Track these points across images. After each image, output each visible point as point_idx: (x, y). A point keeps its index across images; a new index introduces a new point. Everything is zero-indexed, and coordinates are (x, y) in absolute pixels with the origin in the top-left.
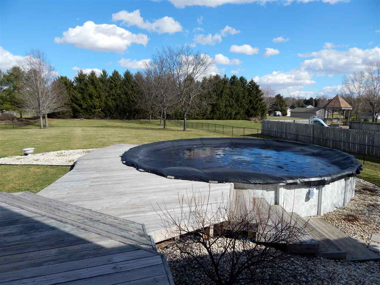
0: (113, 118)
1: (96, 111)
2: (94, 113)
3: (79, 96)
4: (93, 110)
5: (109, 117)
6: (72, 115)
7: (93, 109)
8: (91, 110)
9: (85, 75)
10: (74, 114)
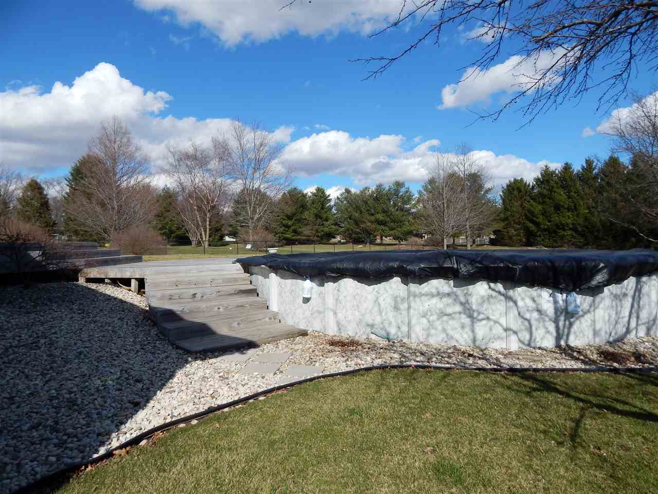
0: (600, 248)
1: (566, 234)
2: (562, 237)
3: (538, 208)
4: (562, 233)
5: (593, 244)
6: (524, 240)
7: (560, 231)
8: (555, 232)
9: (554, 172)
10: (528, 239)
